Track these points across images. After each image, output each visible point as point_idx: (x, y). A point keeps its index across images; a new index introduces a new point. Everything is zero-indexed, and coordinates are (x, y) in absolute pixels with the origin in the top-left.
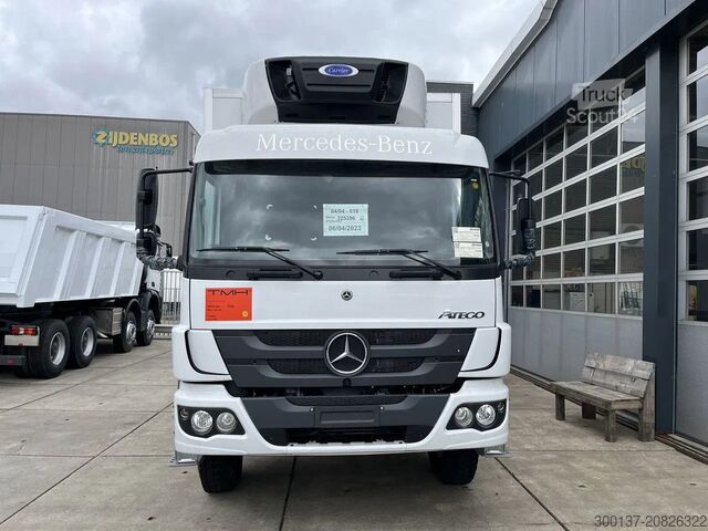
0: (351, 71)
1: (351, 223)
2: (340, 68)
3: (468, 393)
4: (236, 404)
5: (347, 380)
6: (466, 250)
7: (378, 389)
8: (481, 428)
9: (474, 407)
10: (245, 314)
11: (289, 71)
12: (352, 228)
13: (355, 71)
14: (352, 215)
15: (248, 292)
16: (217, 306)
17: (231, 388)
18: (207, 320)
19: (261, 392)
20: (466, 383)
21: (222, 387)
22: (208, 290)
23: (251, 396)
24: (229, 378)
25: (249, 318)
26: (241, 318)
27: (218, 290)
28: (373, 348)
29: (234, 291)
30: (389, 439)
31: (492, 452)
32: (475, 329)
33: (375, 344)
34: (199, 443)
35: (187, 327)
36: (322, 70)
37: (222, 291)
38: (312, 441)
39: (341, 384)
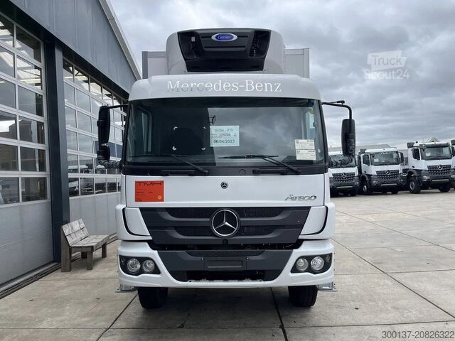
0: (232, 37)
1: (228, 138)
2: (225, 35)
3: (305, 249)
4: (155, 255)
5: (225, 240)
6: (305, 155)
7: (245, 246)
8: (314, 272)
9: (309, 258)
10: (160, 197)
11: (193, 39)
12: (228, 141)
13: (235, 37)
14: (229, 132)
15: (161, 183)
16: (143, 192)
17: (153, 245)
18: (136, 201)
19: (172, 247)
20: (304, 243)
21: (147, 244)
22: (137, 182)
23: (166, 250)
24: (150, 238)
25: (162, 200)
26: (157, 200)
27: (142, 182)
28: (242, 219)
29: (152, 183)
30: (254, 278)
31: (324, 288)
32: (310, 207)
33: (243, 217)
34: (132, 279)
35: (124, 206)
36: (214, 37)
37: (145, 183)
38: (204, 279)
39: (221, 243)
